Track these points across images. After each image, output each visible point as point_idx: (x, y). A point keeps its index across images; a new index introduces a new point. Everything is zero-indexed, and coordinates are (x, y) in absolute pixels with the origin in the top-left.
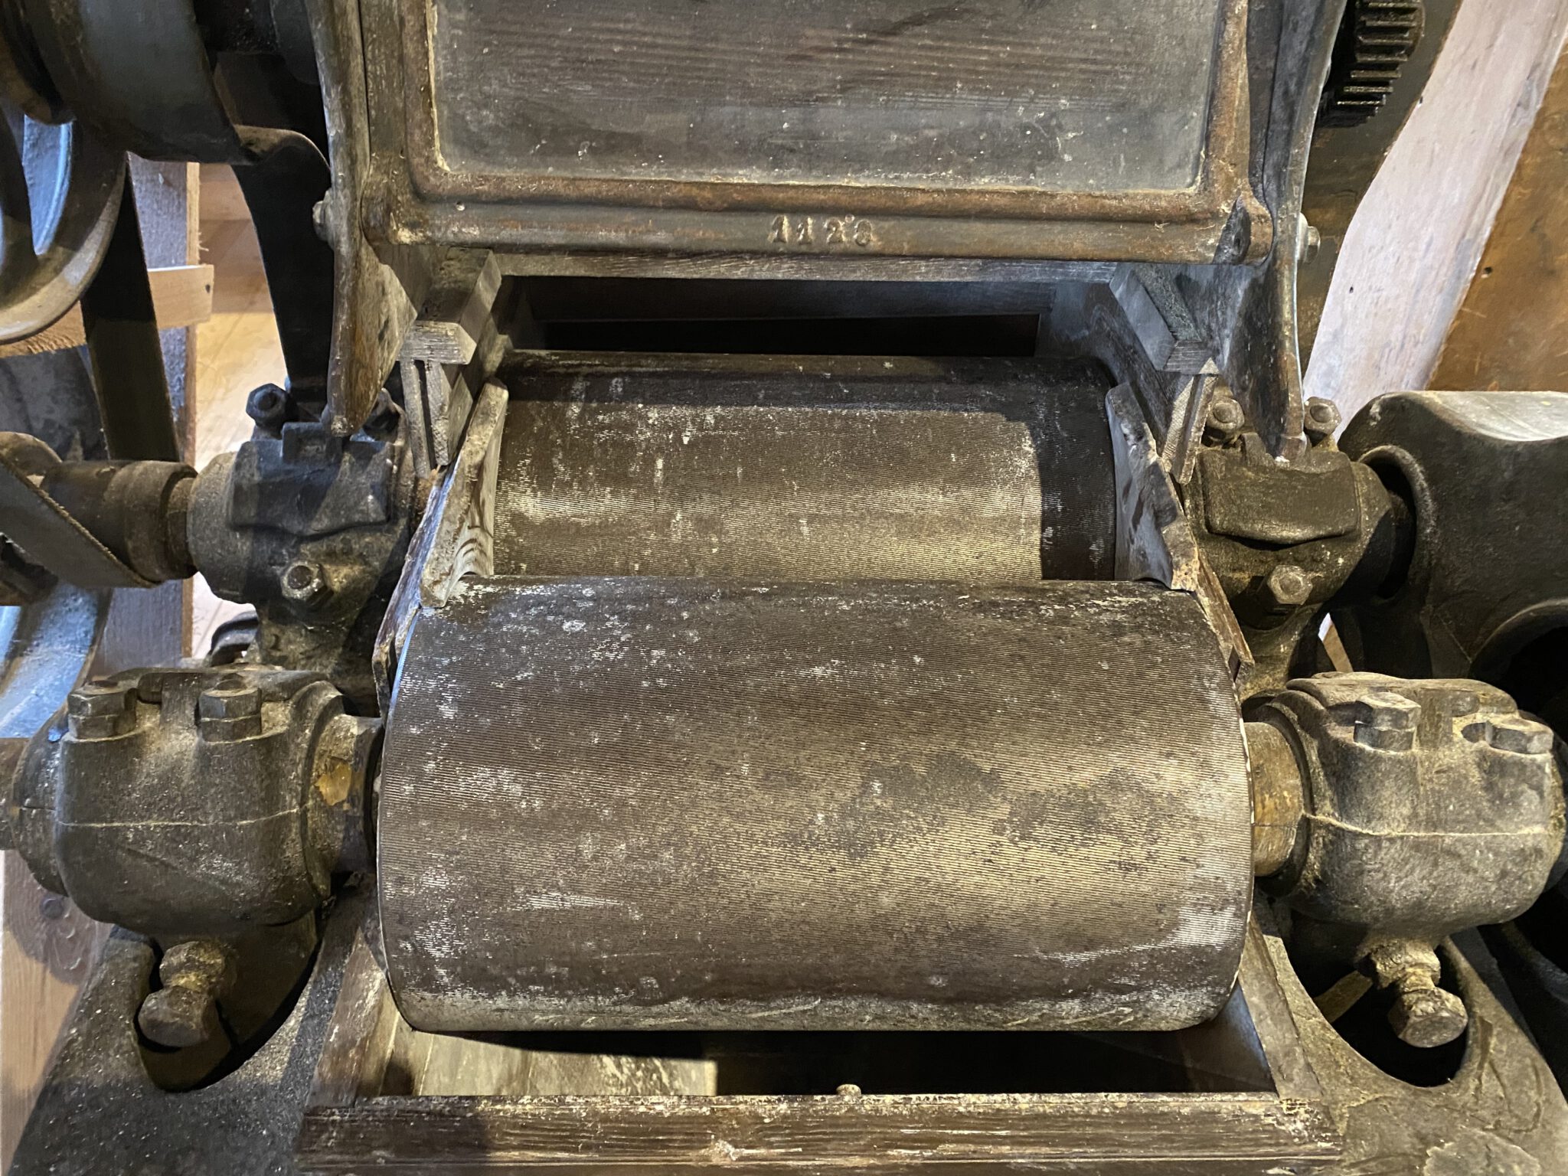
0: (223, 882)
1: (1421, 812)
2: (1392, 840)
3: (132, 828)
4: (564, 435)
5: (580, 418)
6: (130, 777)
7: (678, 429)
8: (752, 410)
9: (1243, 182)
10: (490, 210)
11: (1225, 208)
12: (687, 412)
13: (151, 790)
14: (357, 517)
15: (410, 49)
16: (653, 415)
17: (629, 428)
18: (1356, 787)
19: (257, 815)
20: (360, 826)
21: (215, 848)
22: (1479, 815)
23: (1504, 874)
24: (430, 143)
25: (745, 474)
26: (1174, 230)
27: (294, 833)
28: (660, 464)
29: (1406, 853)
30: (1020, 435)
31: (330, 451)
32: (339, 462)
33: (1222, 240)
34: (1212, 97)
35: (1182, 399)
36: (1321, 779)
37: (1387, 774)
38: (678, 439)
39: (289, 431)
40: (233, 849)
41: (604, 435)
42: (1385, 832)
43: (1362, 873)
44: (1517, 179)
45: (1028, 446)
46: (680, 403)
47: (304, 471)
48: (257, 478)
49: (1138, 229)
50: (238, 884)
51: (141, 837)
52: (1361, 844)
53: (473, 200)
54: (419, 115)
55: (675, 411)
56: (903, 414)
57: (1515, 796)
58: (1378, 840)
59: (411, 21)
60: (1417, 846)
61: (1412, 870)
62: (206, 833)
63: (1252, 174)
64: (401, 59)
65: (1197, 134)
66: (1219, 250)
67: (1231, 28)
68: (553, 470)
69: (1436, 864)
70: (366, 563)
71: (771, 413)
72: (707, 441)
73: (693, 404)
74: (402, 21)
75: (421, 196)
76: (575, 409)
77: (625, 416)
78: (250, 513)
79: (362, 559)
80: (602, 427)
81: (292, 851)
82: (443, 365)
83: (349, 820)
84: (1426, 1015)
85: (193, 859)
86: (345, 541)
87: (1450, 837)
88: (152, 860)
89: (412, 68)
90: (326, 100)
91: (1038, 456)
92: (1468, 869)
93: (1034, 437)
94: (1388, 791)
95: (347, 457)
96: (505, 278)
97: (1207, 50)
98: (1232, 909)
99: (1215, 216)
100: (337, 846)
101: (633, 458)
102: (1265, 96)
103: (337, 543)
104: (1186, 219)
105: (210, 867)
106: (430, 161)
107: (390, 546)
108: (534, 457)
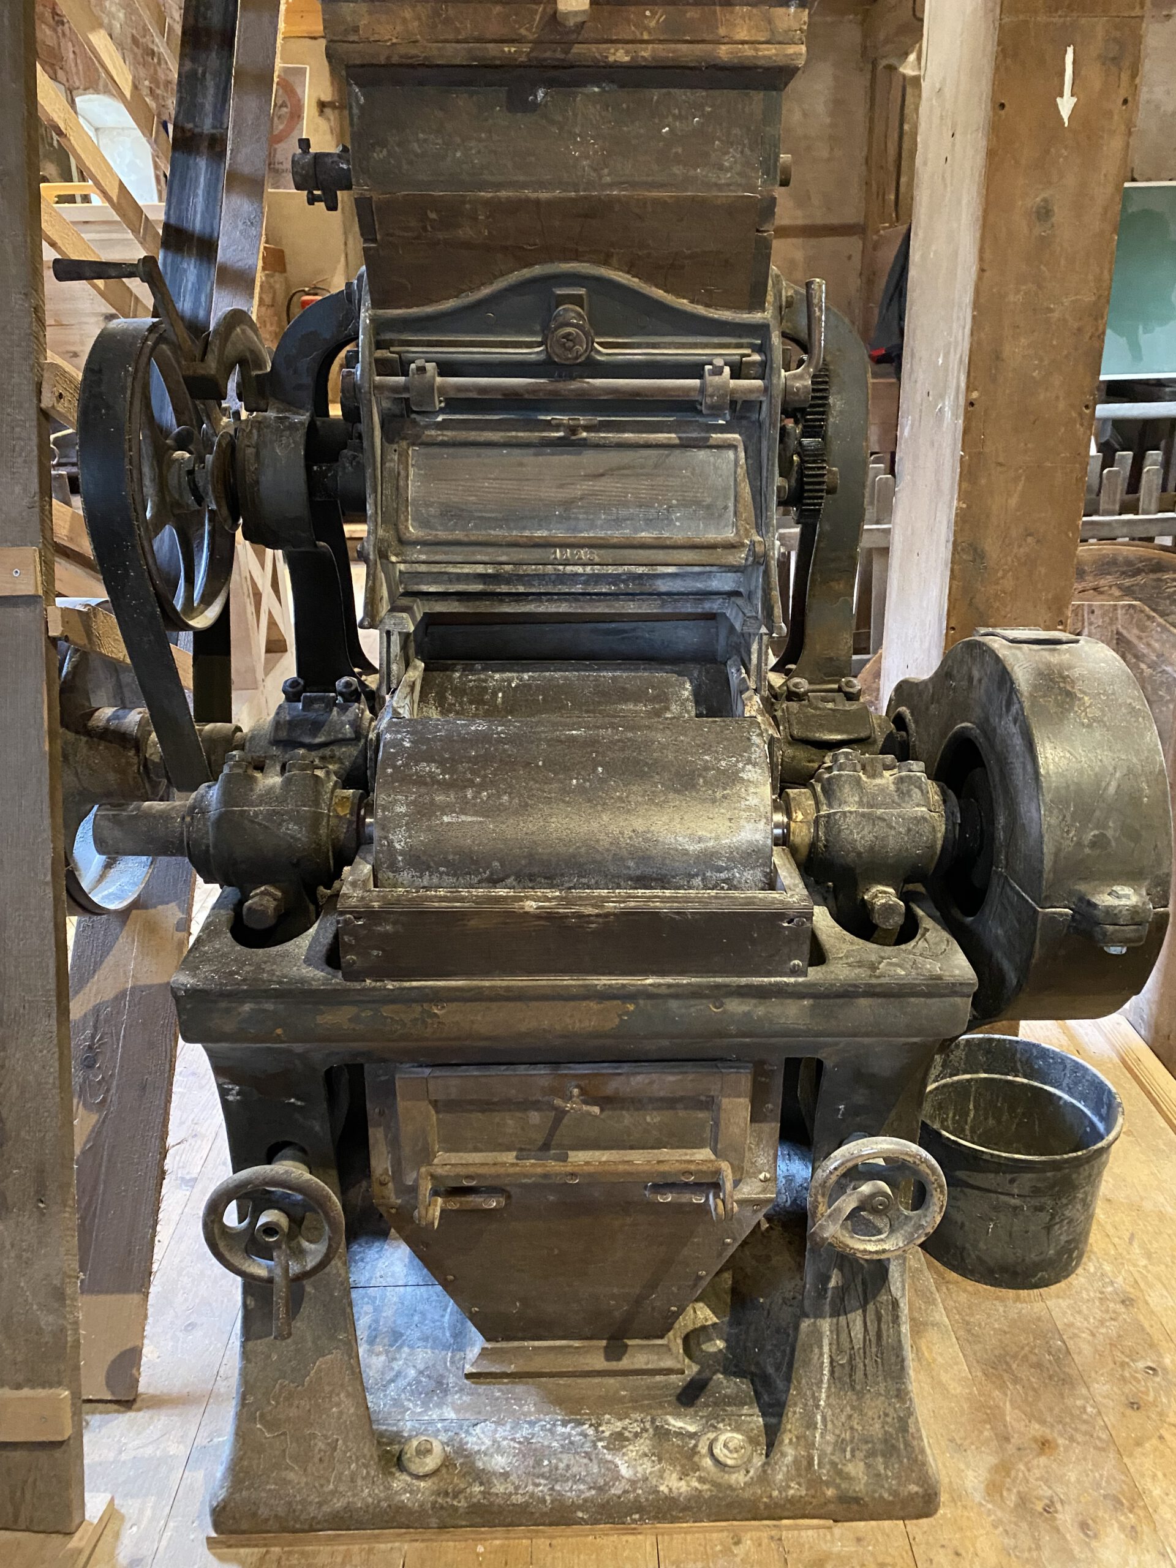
0: (292, 837)
1: (865, 800)
2: (851, 812)
3: (252, 810)
4: (452, 683)
5: (460, 677)
6: (252, 790)
7: (510, 681)
8: (547, 674)
9: (753, 531)
10: (433, 547)
11: (747, 542)
12: (515, 675)
13: (261, 796)
14: (340, 736)
15: (401, 483)
16: (497, 676)
17: (485, 681)
18: (834, 791)
19: (310, 806)
20: (354, 826)
21: (291, 819)
22: (893, 802)
23: (909, 830)
24: (407, 520)
25: (543, 699)
26: (727, 551)
27: (324, 823)
28: (500, 695)
29: (859, 819)
30: (684, 683)
31: (326, 707)
32: (331, 711)
33: (747, 555)
34: (736, 497)
35: (755, 647)
36: (822, 798)
37: (845, 782)
38: (509, 684)
39: (305, 697)
40: (298, 819)
41: (471, 684)
42: (847, 809)
43: (840, 831)
44: (953, 577)
45: (688, 686)
46: (510, 671)
47: (312, 715)
48: (288, 718)
49: (710, 551)
50: (299, 839)
51: (256, 814)
52: (837, 817)
53: (424, 543)
54: (404, 509)
55: (508, 674)
56: (625, 675)
57: (909, 791)
58: (844, 813)
59: (403, 473)
60: (863, 815)
61: (863, 828)
62: (287, 812)
63: (757, 528)
64: (397, 489)
65: (732, 513)
66: (746, 559)
67: (739, 470)
68: (446, 698)
69: (874, 825)
70: (342, 763)
71: (557, 675)
72: (525, 685)
73: (518, 672)
74: (399, 473)
75: (401, 542)
76: (458, 674)
77: (482, 676)
78: (283, 735)
79: (340, 761)
80: (471, 681)
81: (323, 831)
82: (399, 633)
83: (350, 822)
84: (883, 905)
85: (280, 824)
86: (332, 751)
87: (879, 812)
88: (260, 824)
89: (402, 491)
90: (368, 500)
91: (693, 690)
92: (891, 828)
93: (691, 682)
94: (847, 789)
95: (335, 709)
96: (425, 614)
97: (732, 479)
98: (764, 820)
99: (743, 545)
100: (342, 836)
101: (487, 693)
102: (758, 497)
103: (327, 752)
104: (731, 546)
105: (288, 829)
106: (407, 528)
107: (355, 753)
108: (437, 693)
